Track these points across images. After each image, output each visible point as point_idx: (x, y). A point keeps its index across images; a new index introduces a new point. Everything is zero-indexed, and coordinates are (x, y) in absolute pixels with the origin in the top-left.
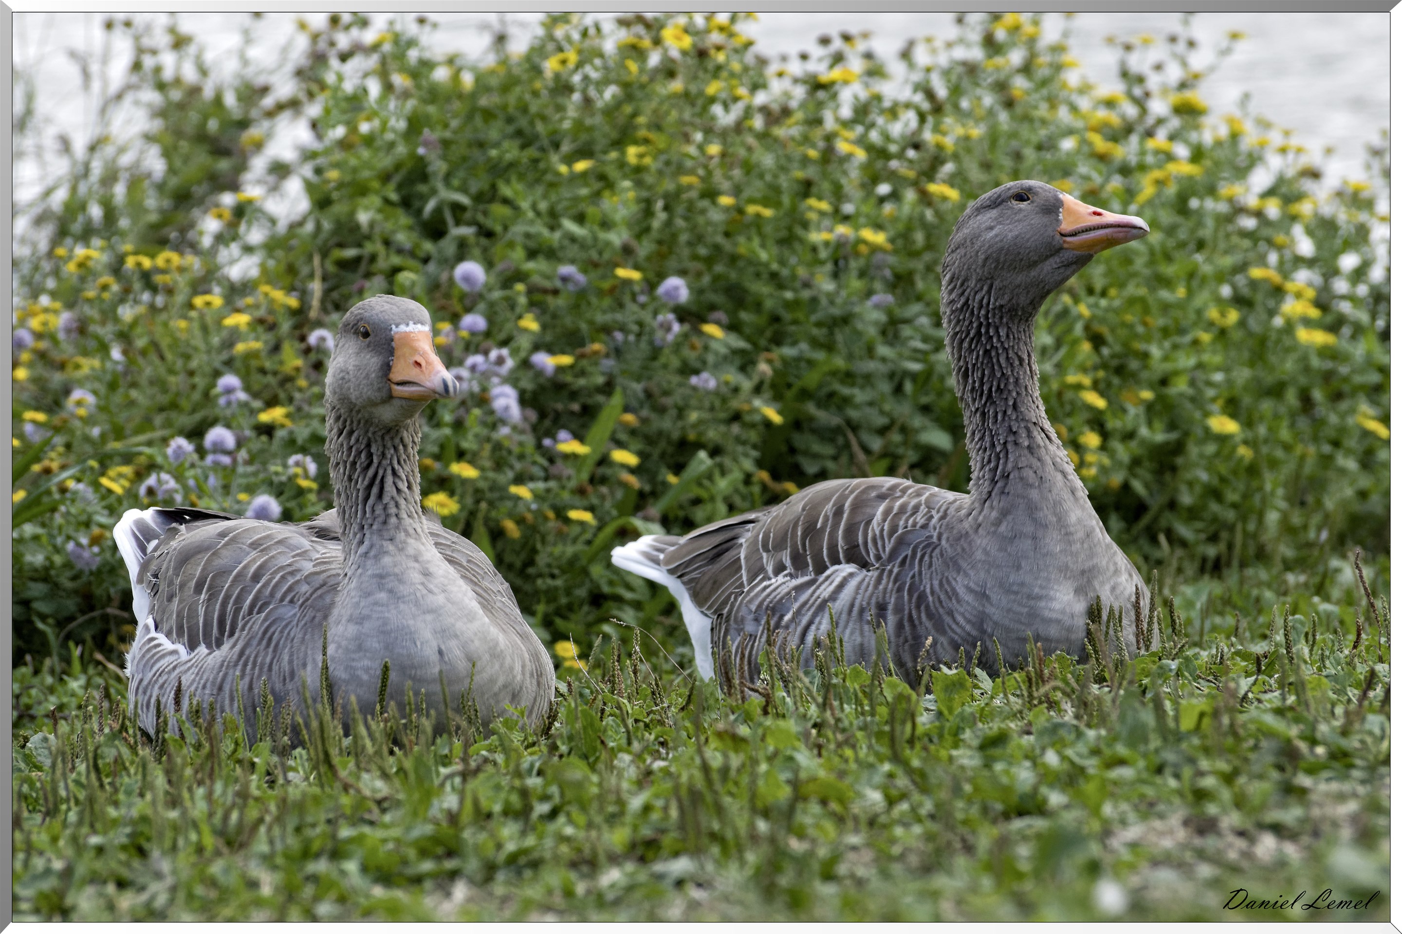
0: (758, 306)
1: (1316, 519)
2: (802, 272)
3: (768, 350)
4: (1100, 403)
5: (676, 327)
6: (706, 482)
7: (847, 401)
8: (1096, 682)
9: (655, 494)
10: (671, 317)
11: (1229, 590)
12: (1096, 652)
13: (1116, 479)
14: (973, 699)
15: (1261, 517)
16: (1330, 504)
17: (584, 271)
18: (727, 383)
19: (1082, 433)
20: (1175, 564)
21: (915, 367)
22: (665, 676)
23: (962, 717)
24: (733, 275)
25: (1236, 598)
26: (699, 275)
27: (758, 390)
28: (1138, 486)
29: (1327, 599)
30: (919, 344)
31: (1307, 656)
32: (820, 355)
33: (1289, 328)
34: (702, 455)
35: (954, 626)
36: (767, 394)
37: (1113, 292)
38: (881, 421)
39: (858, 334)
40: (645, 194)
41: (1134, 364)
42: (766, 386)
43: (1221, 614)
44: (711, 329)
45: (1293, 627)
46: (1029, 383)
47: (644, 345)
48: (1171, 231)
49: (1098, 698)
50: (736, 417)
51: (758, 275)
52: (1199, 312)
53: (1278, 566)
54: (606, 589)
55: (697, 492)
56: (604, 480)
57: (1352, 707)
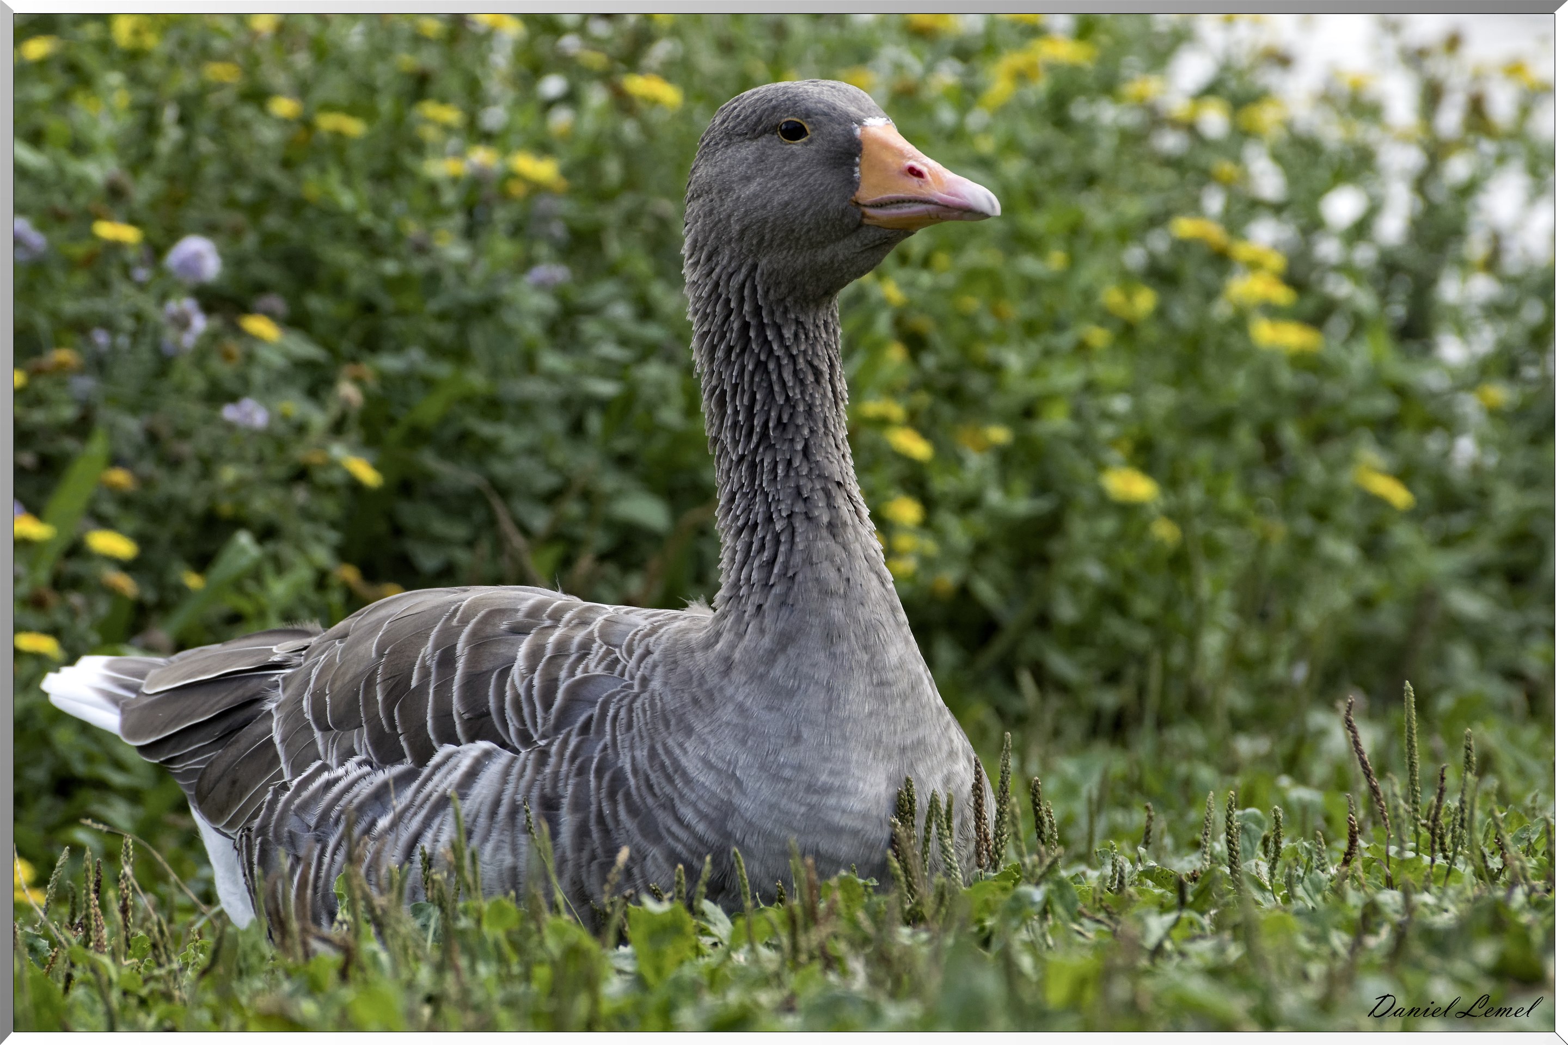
0: (337, 287)
1: (1285, 644)
2: (413, 228)
3: (354, 360)
4: (918, 448)
5: (199, 323)
6: (250, 586)
7: (490, 447)
8: (907, 923)
9: (164, 607)
10: (188, 304)
11: (1139, 764)
12: (906, 871)
13: (948, 578)
14: (698, 952)
15: (1192, 638)
16: (1309, 618)
17: (41, 226)
18: (285, 418)
19: (888, 499)
20: (1048, 720)
21: (606, 388)
22: (179, 917)
23: (678, 985)
24: (295, 233)
25: (1151, 781)
26: (236, 234)
27: (338, 428)
28: (985, 590)
29: (1302, 779)
30: (610, 350)
31: (1265, 879)
32: (443, 370)
33: (1239, 322)
34: (244, 539)
35: (675, 828)
36: (354, 435)
37: (942, 259)
38: (546, 481)
39: (508, 333)
40: (144, 95)
41: (976, 383)
42: (352, 424)
43: (1125, 805)
44: (258, 325)
45: (1243, 828)
46: (831, 414)
47: (145, 353)
48: (1040, 156)
49: (908, 950)
50: (301, 475)
51: (337, 234)
52: (1088, 295)
53: (1221, 725)
54: (80, 769)
55: (234, 602)
56: (76, 583)
57: (1339, 965)
